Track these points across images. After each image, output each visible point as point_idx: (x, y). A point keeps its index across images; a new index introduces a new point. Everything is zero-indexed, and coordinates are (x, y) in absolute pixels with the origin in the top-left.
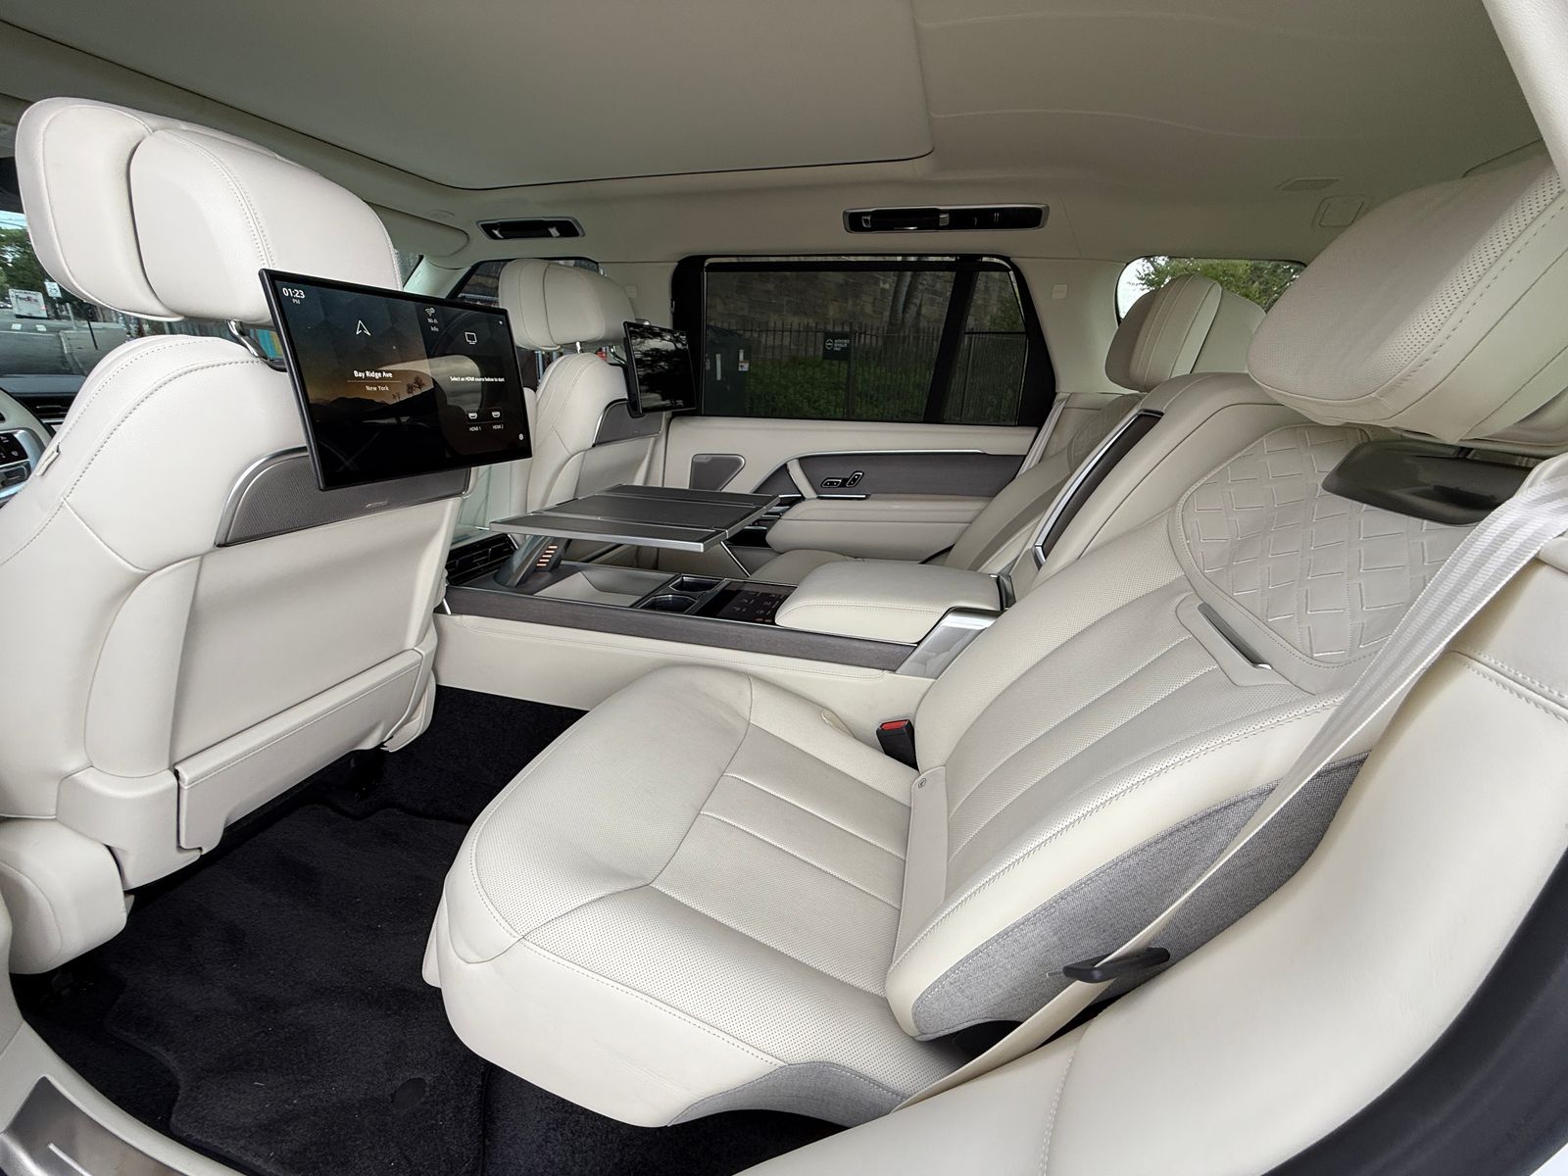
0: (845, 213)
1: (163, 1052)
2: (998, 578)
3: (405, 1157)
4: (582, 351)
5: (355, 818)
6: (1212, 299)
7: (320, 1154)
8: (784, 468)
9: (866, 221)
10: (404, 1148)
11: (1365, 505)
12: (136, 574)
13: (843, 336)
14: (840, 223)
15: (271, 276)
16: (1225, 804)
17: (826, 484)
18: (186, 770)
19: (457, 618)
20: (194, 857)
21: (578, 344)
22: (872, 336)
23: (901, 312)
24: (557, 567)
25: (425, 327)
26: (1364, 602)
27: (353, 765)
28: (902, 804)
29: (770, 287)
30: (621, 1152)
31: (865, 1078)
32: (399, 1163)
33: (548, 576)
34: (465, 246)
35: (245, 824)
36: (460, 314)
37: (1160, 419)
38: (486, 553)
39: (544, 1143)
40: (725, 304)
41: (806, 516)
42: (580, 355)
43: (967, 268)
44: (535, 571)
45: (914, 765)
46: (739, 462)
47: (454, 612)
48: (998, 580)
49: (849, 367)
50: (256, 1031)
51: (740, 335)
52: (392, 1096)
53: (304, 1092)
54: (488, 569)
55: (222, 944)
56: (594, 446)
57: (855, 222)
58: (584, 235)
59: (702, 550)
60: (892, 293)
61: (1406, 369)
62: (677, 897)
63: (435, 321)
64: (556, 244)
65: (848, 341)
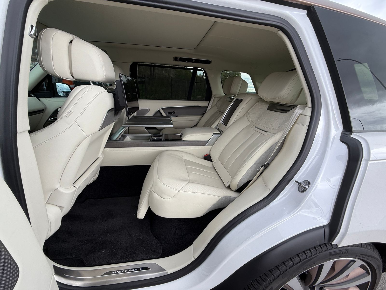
0: (174, 57)
8: (159, 111)
9: (178, 59)
14: (173, 59)
17: (168, 114)
18: (76, 186)
19: (105, 149)
28: (211, 167)
37: (242, 100)
45: (211, 161)
46: (148, 110)
48: (216, 128)
52: (135, 242)
65: (144, 79)
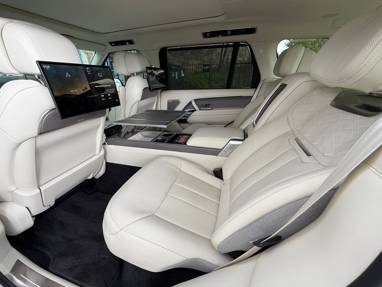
0: (202, 33)
1: (46, 251)
2: (244, 130)
3: (102, 276)
4: (136, 75)
5: (90, 195)
6: (302, 50)
7: (83, 275)
8: (191, 102)
9: (208, 35)
10: (102, 274)
11: (341, 110)
12: (19, 143)
13: (208, 65)
14: (201, 36)
15: (39, 62)
16: (297, 199)
17: (202, 106)
18: (42, 188)
19: (109, 146)
20: (49, 207)
21: (135, 73)
22: (215, 65)
23: (223, 58)
24: (133, 131)
25: (86, 73)
26: (340, 140)
27: (87, 182)
28: (219, 189)
29: (189, 53)
30: (151, 276)
31: (207, 262)
32: (101, 277)
33: (131, 134)
34: (106, 48)
35: (62, 198)
36: (96, 69)
37: (286, 86)
38: (115, 129)
39: (133, 273)
40: (178, 58)
41: (197, 115)
42: (136, 76)
43: (236, 46)
44: (128, 133)
45: (222, 179)
46: (179, 102)
47: (108, 144)
48: (244, 131)
49: (210, 73)
50: (68, 246)
51: (182, 67)
52: (99, 261)
53: (79, 261)
54: (116, 133)
55: (59, 226)
56: (141, 100)
57: (205, 35)
58: (135, 43)
59: (166, 127)
60: (221, 53)
61: (354, 72)
62: (161, 217)
63: (89, 71)
64: (128, 47)
65: (209, 67)
